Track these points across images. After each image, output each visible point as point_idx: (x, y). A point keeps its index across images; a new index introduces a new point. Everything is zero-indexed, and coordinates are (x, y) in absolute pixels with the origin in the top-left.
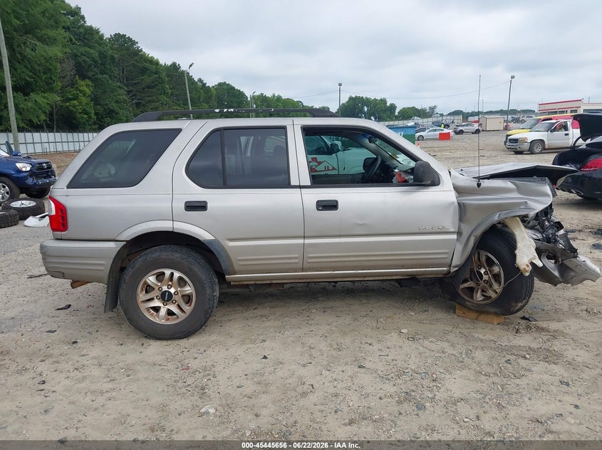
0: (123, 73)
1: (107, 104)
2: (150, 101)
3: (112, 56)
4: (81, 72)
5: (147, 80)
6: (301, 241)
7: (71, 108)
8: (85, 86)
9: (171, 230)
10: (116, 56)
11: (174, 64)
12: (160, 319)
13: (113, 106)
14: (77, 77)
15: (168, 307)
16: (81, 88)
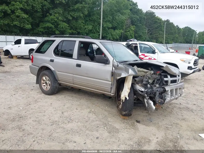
0: (148, 23)
1: (139, 33)
2: (155, 33)
3: (144, 18)
4: (133, 23)
5: (156, 26)
6: (72, 75)
7: (127, 34)
8: (133, 28)
9: (47, 66)
10: (146, 18)
11: (168, 20)
13: (141, 34)
14: (131, 25)
16: (131, 28)
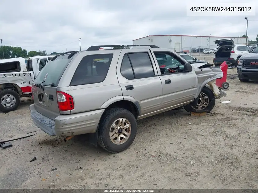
9: (123, 100)
12: (118, 142)
15: (120, 136)
